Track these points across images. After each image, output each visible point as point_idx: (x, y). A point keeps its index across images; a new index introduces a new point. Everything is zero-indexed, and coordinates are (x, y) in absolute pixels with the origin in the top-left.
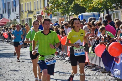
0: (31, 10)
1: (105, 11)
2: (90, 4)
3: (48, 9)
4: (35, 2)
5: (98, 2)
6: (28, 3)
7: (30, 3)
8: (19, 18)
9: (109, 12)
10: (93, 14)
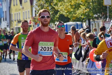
0: (20, 20)
1: (87, 21)
2: (74, 15)
3: (36, 19)
4: (24, 13)
5: (81, 12)
6: (17, 14)
7: (20, 13)
8: (9, 26)
9: (91, 22)
10: (76, 24)
